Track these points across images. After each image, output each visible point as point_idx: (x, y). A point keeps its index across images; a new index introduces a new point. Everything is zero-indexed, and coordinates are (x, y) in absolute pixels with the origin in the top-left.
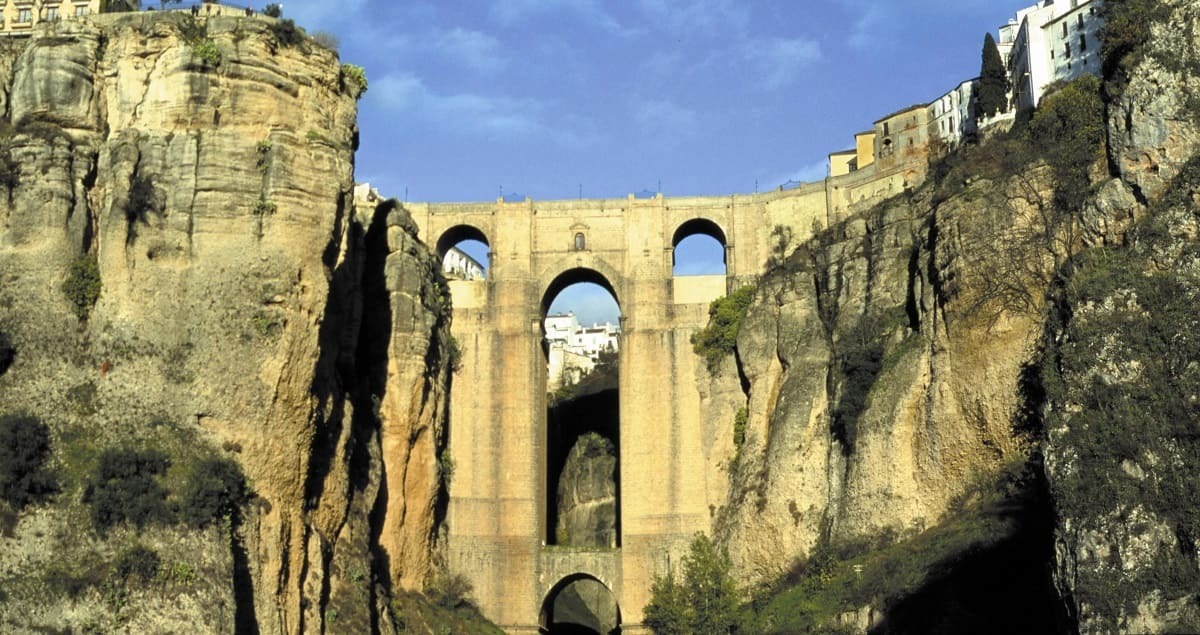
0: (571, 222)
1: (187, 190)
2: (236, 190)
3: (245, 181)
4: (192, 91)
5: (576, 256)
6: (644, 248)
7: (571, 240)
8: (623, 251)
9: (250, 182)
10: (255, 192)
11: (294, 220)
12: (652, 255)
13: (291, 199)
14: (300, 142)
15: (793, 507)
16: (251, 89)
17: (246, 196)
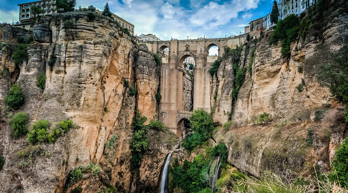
0: (186, 45)
1: (63, 57)
2: (74, 57)
3: (77, 54)
4: (66, 33)
5: (186, 52)
6: (200, 50)
7: (186, 49)
8: (196, 51)
9: (78, 54)
10: (80, 57)
11: (88, 63)
12: (202, 52)
13: (88, 58)
14: (92, 43)
15: (224, 111)
16: (80, 31)
17: (77, 58)
